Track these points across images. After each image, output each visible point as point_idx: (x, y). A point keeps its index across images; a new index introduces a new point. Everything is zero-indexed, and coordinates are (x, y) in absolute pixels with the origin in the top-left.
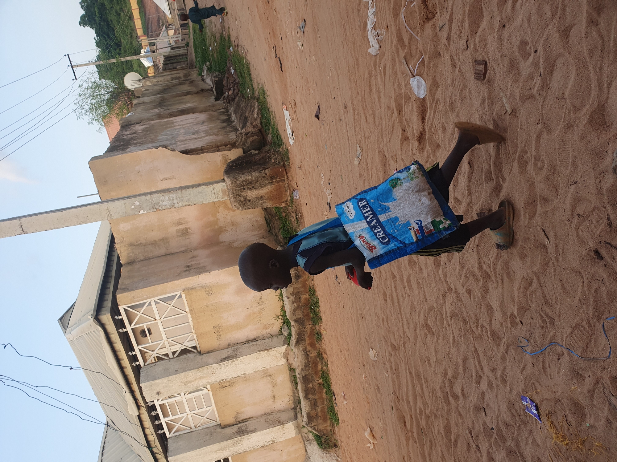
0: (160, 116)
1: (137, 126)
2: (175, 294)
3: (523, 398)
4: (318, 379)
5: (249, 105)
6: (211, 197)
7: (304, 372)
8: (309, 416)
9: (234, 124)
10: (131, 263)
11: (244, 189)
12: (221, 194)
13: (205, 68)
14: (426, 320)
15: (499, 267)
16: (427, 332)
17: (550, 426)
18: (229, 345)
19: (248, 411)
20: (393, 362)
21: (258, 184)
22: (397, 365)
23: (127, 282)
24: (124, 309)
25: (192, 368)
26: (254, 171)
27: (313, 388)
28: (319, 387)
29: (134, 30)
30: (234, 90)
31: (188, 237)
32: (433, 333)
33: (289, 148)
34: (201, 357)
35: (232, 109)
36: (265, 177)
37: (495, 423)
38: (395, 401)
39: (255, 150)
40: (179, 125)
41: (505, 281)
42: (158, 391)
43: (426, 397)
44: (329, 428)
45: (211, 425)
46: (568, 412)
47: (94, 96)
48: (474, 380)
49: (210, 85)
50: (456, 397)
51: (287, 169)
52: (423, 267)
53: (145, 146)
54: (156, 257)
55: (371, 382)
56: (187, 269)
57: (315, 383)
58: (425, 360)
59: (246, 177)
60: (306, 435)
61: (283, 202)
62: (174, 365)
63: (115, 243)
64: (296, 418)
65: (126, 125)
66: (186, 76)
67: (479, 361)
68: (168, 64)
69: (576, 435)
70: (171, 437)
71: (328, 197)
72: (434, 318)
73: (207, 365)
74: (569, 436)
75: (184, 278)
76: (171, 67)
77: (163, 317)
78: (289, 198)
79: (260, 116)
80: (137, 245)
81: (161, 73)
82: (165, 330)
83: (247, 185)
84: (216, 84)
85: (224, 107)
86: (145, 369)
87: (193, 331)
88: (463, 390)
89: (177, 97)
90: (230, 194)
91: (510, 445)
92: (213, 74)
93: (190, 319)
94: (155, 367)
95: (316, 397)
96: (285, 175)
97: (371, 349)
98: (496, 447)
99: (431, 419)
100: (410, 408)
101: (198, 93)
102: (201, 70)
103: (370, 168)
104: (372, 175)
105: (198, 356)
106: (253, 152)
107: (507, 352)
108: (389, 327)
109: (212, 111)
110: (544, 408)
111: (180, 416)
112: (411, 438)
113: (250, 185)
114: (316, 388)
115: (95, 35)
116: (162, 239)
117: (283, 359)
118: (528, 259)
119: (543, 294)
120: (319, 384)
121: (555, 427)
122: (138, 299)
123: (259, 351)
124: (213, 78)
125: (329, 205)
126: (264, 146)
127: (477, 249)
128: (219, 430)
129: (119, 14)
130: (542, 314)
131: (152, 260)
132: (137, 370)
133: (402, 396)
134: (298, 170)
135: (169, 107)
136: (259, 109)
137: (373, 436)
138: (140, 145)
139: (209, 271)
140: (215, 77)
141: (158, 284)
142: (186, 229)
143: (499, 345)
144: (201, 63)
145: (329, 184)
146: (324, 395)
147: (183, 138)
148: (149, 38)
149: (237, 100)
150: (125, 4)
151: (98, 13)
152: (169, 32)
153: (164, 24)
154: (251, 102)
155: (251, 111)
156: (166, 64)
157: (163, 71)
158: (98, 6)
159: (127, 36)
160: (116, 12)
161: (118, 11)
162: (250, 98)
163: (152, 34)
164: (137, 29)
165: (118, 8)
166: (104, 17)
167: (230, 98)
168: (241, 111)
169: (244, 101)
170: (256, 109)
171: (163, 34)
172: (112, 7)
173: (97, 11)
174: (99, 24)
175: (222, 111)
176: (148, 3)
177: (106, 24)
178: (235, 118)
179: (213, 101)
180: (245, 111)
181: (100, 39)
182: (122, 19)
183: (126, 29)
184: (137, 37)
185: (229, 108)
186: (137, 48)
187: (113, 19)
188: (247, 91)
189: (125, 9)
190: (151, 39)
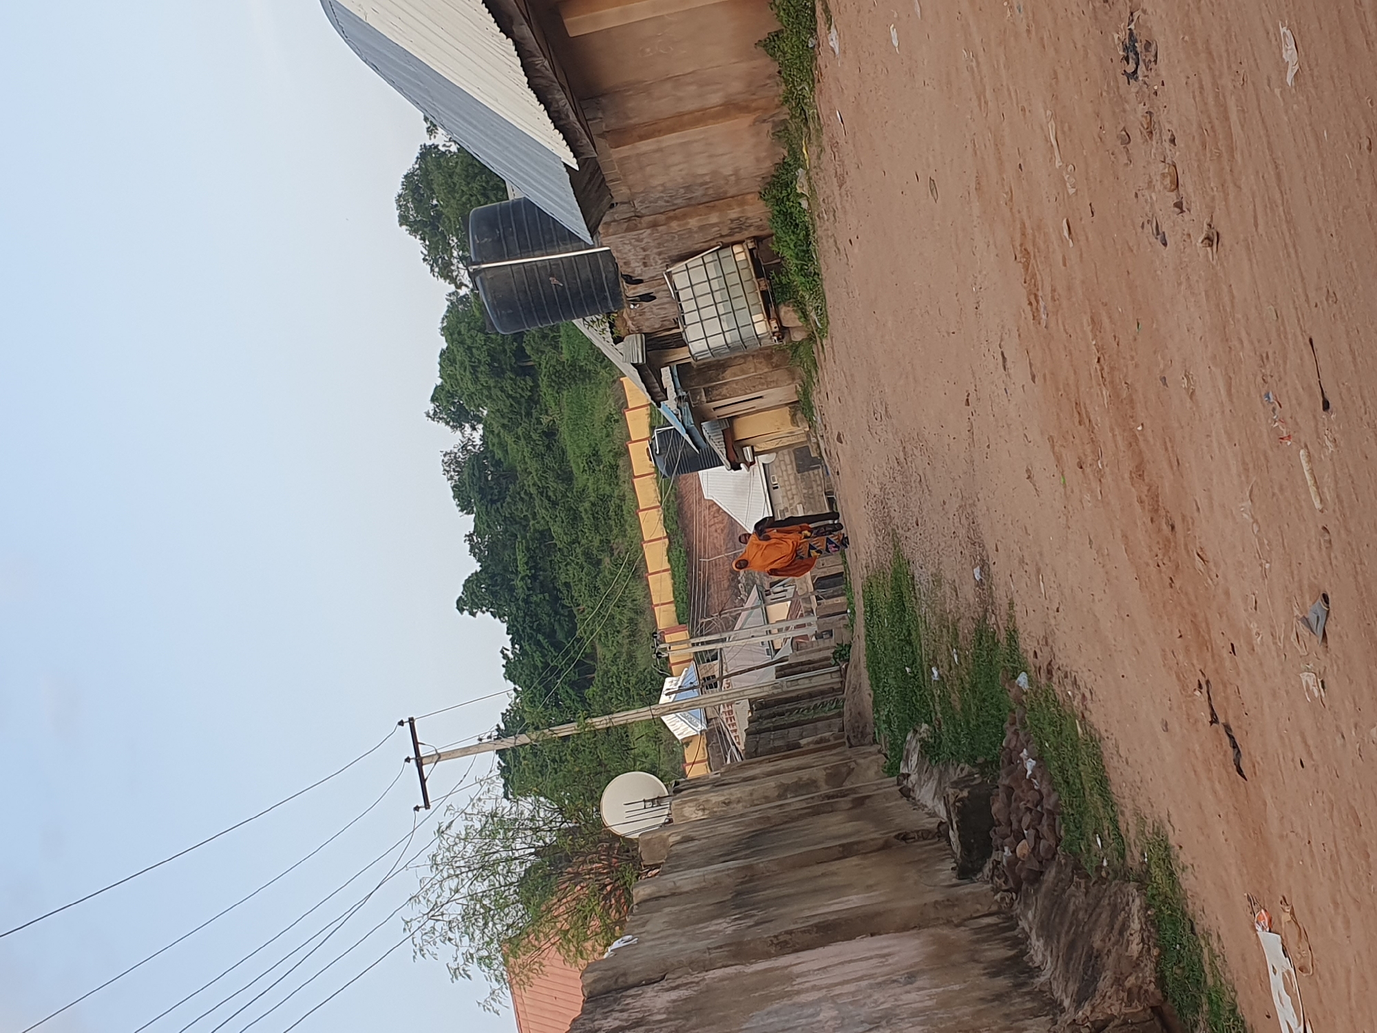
1: (650, 990)
5: (1105, 902)
9: (1042, 979)
13: (912, 744)
29: (644, 609)
30: (1038, 838)
35: (1030, 915)
47: (485, 867)
49: (933, 815)
65: (608, 991)
66: (835, 776)
68: (768, 730)
79: (1155, 952)
81: (741, 767)
84: (960, 812)
85: (994, 908)
89: (801, 867)
92: (946, 769)
101: (886, 846)
102: (897, 754)
109: (948, 922)
115: (506, 641)
124: (950, 791)
129: (599, 562)
136: (1148, 920)
140: (955, 784)
144: (894, 727)
148: (697, 636)
149: (1051, 879)
150: (622, 526)
151: (527, 563)
152: (772, 609)
153: (754, 583)
154: (1113, 889)
155: (1117, 927)
156: (759, 732)
157: (746, 761)
158: (527, 542)
159: (618, 632)
160: (588, 555)
161: (595, 552)
162: (1108, 874)
163: (710, 622)
164: (657, 605)
165: (596, 543)
166: (546, 577)
167: (1021, 870)
168: (1071, 924)
169: (1083, 885)
170: (1137, 921)
171: (749, 617)
172: (576, 541)
173: (521, 557)
174: (524, 600)
175: (989, 925)
176: (700, 516)
177: (547, 598)
178: (1043, 955)
179: (950, 880)
180: (1086, 929)
181: (523, 652)
182: (605, 577)
183: (616, 609)
184: (654, 635)
185: (1018, 911)
186: (651, 674)
187: (576, 579)
188: (1094, 846)
189: (619, 544)
190: (703, 639)
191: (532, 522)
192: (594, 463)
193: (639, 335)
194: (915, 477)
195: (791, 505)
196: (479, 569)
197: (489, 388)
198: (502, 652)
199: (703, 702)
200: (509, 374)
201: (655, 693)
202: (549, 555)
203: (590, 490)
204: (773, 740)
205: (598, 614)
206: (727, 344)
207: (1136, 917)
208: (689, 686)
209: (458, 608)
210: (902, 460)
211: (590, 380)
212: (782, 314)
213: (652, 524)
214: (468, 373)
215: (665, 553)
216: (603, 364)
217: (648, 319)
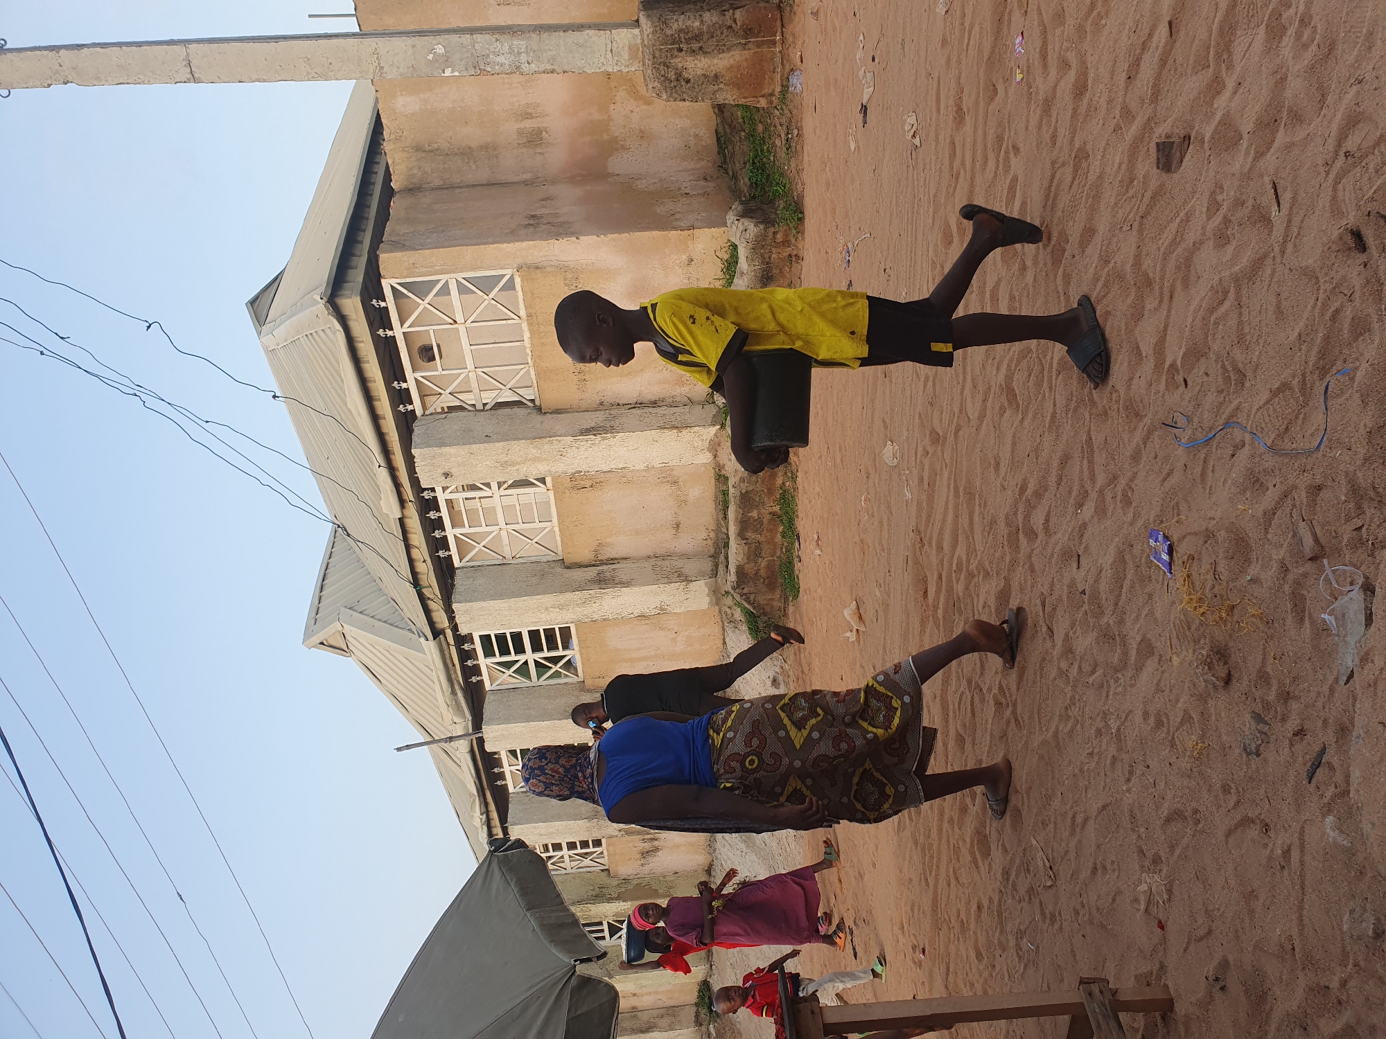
2: (500, 272)
3: (1153, 534)
4: (772, 504)
6: (603, 59)
7: (746, 484)
8: (740, 572)
10: (411, 190)
11: (680, 50)
12: (627, 57)
14: (1009, 378)
15: (1171, 264)
16: (1006, 404)
17: (1184, 581)
18: (601, 404)
19: (620, 545)
20: (927, 467)
21: (713, 43)
22: (934, 474)
23: (403, 229)
24: (391, 286)
25: (520, 436)
26: (709, 10)
27: (759, 521)
28: (770, 521)
31: (540, 151)
32: (1018, 405)
34: (540, 418)
37: (1091, 580)
38: (914, 546)
41: (1176, 296)
42: (446, 470)
43: (975, 536)
44: (776, 604)
45: (545, 559)
46: (1221, 555)
48: (1072, 501)
50: (1032, 534)
51: (786, 14)
52: (1029, 263)
54: (468, 186)
55: (875, 509)
56: (532, 222)
57: (765, 511)
58: (990, 463)
59: (689, 23)
60: (729, 611)
61: (763, 96)
62: (482, 423)
63: (384, 140)
64: (715, 573)
67: (1091, 462)
69: (1222, 597)
70: (463, 568)
71: (866, 90)
72: (1026, 374)
73: (550, 437)
74: (1211, 598)
75: (522, 241)
77: (471, 319)
78: (778, 89)
80: (430, 151)
82: (472, 347)
83: (688, 40)
86: (423, 422)
87: (530, 361)
88: (1047, 521)
90: (647, 58)
91: (1108, 623)
93: (527, 335)
94: (445, 422)
95: (762, 539)
96: (779, 30)
97: (889, 443)
98: (1081, 628)
99: (975, 580)
100: (942, 562)
103: (967, 24)
104: (968, 45)
105: (534, 415)
107: (1145, 443)
108: (935, 393)
110: (1182, 551)
111: (484, 529)
112: (931, 619)
113: (695, 43)
114: (765, 521)
116: (485, 147)
117: (707, 453)
118: (1230, 249)
119: (1240, 323)
120: (773, 514)
121: (1192, 583)
122: (423, 270)
123: (660, 428)
125: (864, 109)
127: (1141, 224)
128: (559, 570)
130: (1226, 363)
131: (458, 191)
132: (406, 422)
133: (931, 538)
134: (810, 21)
137: (860, 618)
139: (577, 234)
141: (467, 246)
142: (539, 131)
143: (1135, 428)
145: (873, 59)
146: (778, 538)
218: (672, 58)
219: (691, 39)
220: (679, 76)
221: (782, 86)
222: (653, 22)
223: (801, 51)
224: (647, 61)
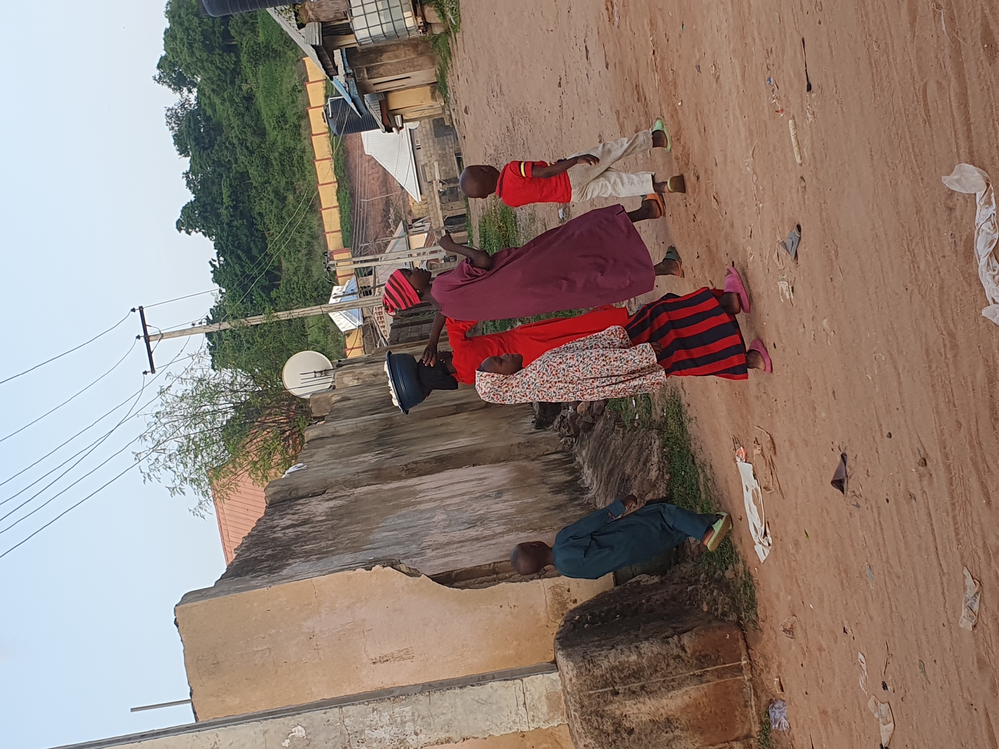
0: (379, 475)
1: (314, 501)
5: (635, 443)
6: (513, 717)
9: (590, 496)
11: (616, 693)
12: (545, 709)
21: (658, 678)
29: (318, 236)
33: (754, 571)
35: (584, 453)
36: (679, 656)
39: (650, 573)
40: (431, 500)
51: (751, 633)
53: (336, 561)
59: (622, 658)
61: (736, 740)
65: (284, 500)
68: (407, 325)
71: (883, 728)
76: (413, 335)
78: (756, 728)
79: (667, 477)
83: (624, 680)
85: (560, 448)
89: (426, 419)
90: (572, 708)
106: (644, 579)
109: (527, 457)
113: (634, 681)
115: (214, 254)
126: (677, 563)
129: (285, 198)
134: (785, 638)
135: (405, 449)
136: (663, 453)
138: (319, 559)
147: (442, 539)
148: (357, 256)
149: (599, 429)
150: (303, 172)
151: (230, 197)
152: (413, 239)
153: (401, 219)
154: (641, 434)
155: (642, 460)
156: (400, 326)
157: (390, 346)
158: (230, 180)
159: (299, 251)
160: (276, 192)
161: (282, 191)
162: (639, 424)
163: (367, 246)
164: (328, 233)
165: (283, 184)
166: (244, 208)
167: (579, 422)
168: (611, 459)
169: (621, 432)
170: (656, 456)
171: (396, 244)
172: (268, 182)
173: (226, 192)
174: (227, 224)
175: (555, 460)
176: (362, 167)
177: (245, 223)
178: (592, 480)
179: (531, 429)
180: (622, 461)
181: (227, 264)
182: (289, 210)
183: (298, 234)
184: (325, 254)
185: (576, 450)
186: (323, 283)
187: (267, 210)
188: (631, 406)
189: (301, 185)
190: (362, 259)
191: (234, 166)
192: (282, 123)
193: (317, 23)
194: (520, 141)
195: (429, 162)
196: (193, 199)
197: (202, 61)
198: (210, 263)
199: (360, 303)
200: (217, 51)
201: (326, 297)
202: (247, 191)
203: (279, 142)
204: (411, 332)
205: (283, 236)
206: (384, 33)
207: (656, 453)
208: (351, 292)
209: (177, 228)
210: (511, 127)
211: (280, 58)
212: (426, 12)
213: (325, 172)
214: (185, 49)
215: (335, 194)
216: (291, 46)
217: (324, 11)
218: (606, 705)
219: (629, 677)
220: (618, 726)
221: (761, 723)
222: (575, 663)
223: (779, 677)
224: (573, 712)
